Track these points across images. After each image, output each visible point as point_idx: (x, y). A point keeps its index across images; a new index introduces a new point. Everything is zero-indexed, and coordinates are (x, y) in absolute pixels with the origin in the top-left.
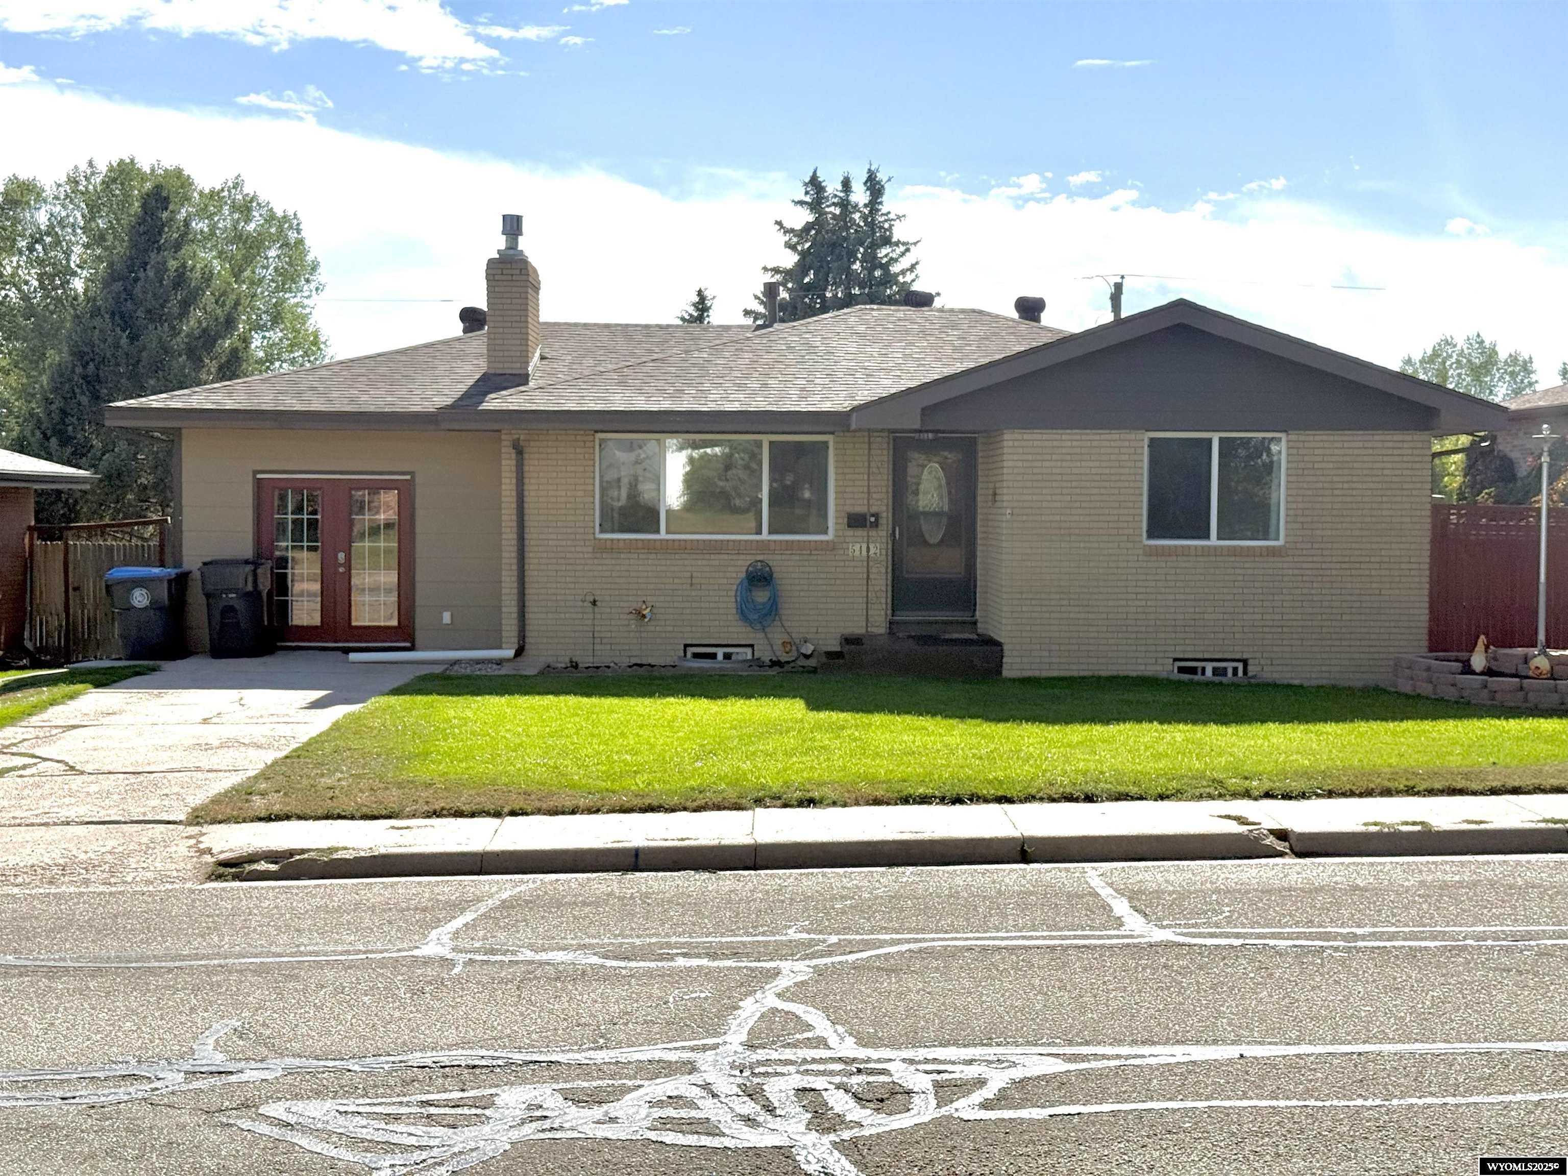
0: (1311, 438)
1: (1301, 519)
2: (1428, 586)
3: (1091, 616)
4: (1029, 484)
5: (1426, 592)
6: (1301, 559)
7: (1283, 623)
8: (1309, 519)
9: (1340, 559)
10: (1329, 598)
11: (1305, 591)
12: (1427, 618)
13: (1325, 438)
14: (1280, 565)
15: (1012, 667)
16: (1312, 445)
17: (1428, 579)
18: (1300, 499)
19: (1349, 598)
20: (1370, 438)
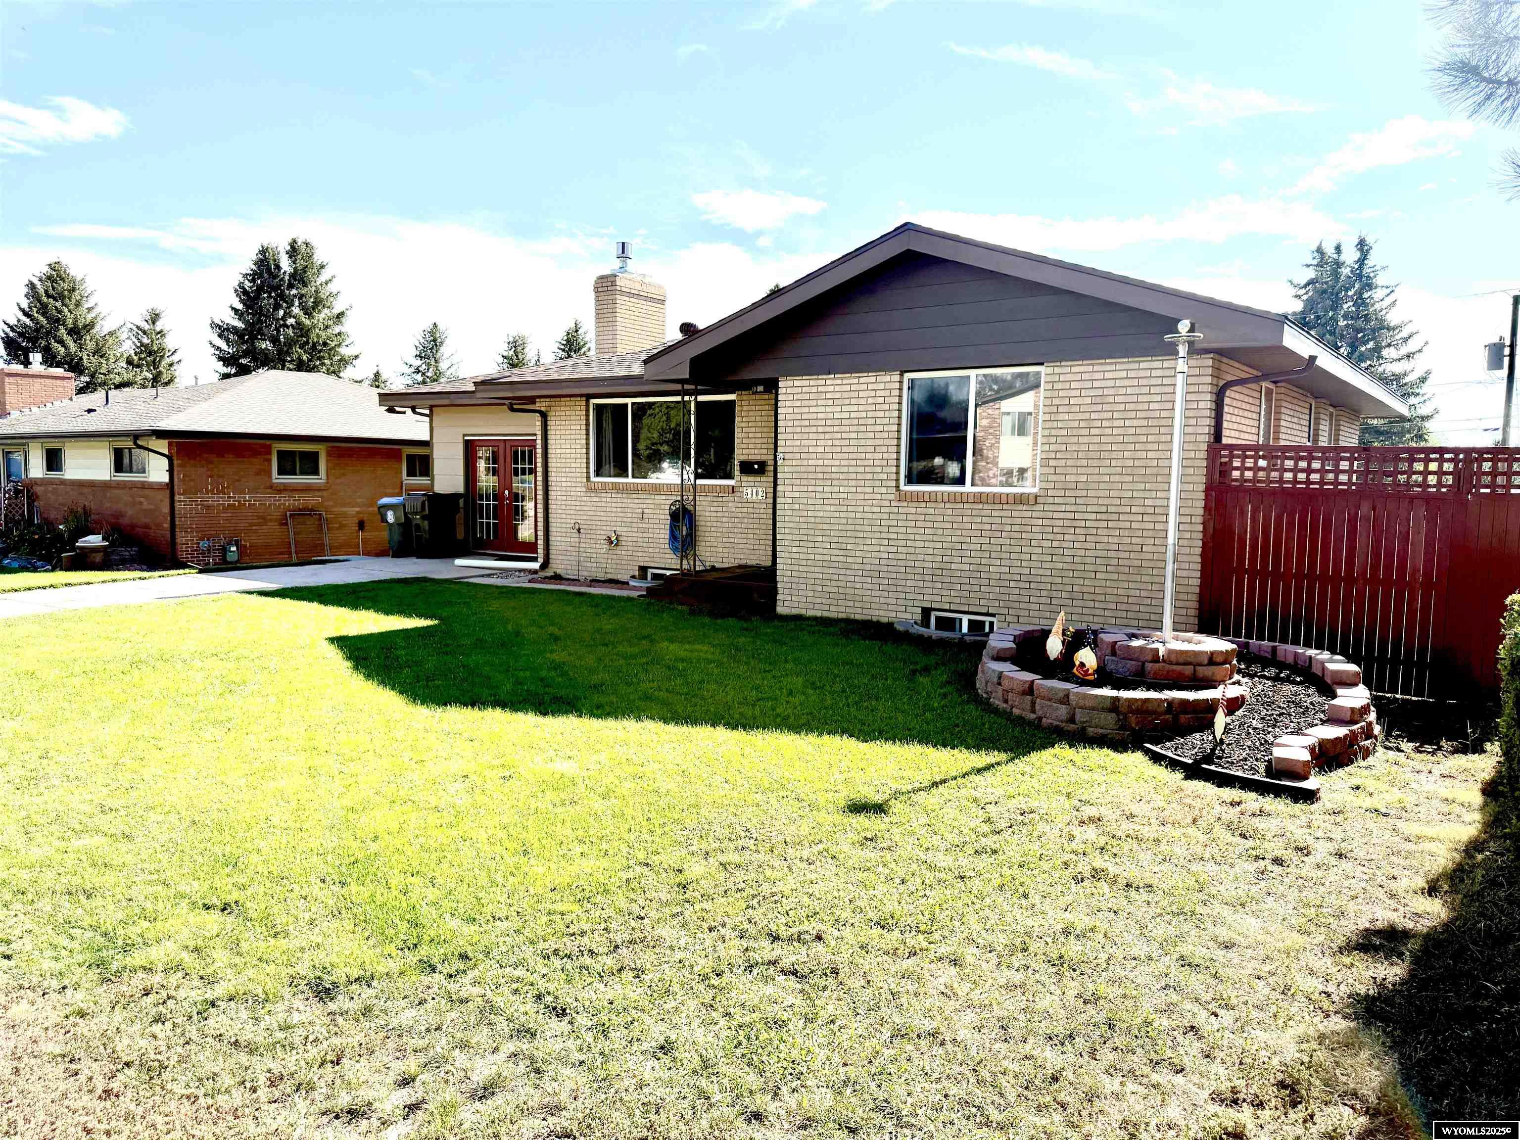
0: (1068, 370)
1: (1052, 463)
2: (1200, 543)
3: (849, 560)
4: (798, 430)
5: (1199, 551)
6: (1052, 508)
7: (1031, 578)
8: (1063, 463)
9: (1095, 509)
10: (1082, 553)
11: (1055, 544)
12: (1197, 582)
13: (1082, 369)
14: (1029, 514)
15: (786, 604)
16: (1069, 377)
17: (1200, 536)
18: (1053, 440)
19: (1104, 554)
20: (1136, 366)
